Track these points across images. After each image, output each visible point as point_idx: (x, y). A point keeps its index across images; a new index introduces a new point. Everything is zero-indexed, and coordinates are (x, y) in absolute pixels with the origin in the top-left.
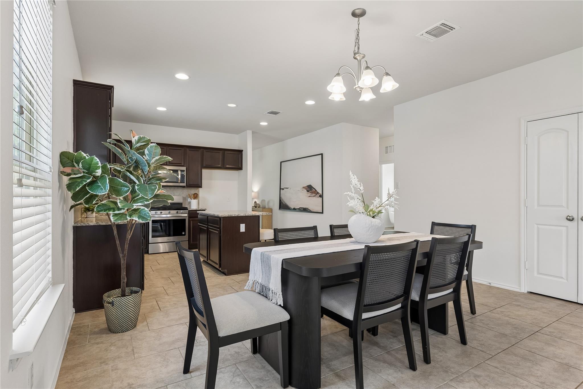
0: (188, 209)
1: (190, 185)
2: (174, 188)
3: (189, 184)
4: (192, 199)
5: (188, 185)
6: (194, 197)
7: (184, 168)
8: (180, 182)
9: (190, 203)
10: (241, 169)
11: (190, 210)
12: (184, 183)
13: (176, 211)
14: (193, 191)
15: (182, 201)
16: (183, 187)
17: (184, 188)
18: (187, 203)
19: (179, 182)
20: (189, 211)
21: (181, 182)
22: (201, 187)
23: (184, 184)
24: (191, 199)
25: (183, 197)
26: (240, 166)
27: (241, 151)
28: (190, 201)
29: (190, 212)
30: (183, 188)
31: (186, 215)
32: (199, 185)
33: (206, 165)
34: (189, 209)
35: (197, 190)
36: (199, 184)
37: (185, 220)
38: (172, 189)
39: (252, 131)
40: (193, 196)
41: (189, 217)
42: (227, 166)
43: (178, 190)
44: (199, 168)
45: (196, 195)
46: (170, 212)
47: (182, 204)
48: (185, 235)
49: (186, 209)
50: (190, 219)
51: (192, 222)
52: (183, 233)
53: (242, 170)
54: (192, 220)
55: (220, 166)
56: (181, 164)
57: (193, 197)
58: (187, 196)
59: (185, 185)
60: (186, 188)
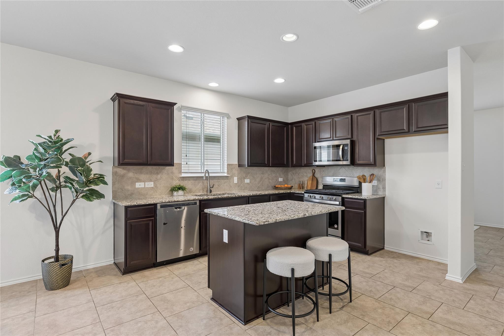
7: (348, 142)
8: (342, 160)
12: (348, 160)
13: (329, 196)
15: (358, 185)
21: (344, 160)
22: (374, 165)
23: (348, 163)
31: (338, 203)
33: (382, 132)
34: (343, 196)
44: (371, 137)
48: (337, 229)
52: (336, 226)
59: (350, 164)
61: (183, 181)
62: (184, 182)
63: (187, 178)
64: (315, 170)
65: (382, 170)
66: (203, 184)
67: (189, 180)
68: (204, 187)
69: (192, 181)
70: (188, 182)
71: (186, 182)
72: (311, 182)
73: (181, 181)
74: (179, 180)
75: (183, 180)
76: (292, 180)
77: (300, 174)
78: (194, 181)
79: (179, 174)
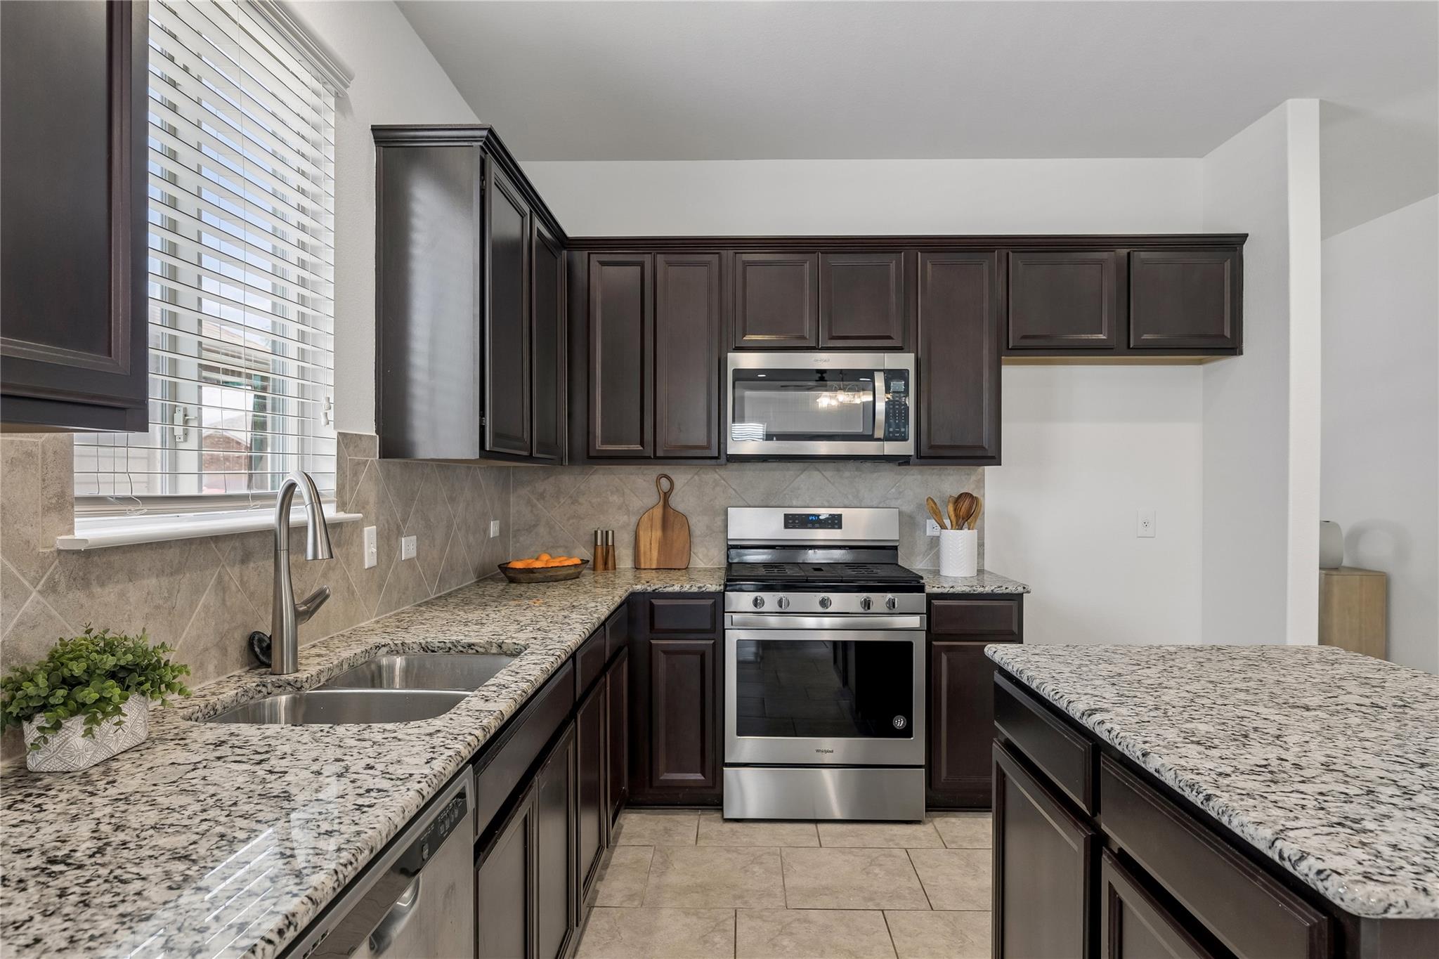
0: (920, 589)
1: (932, 453)
2: (858, 469)
3: (932, 447)
4: (947, 522)
5: (925, 450)
6: (957, 516)
7: (905, 361)
8: (881, 436)
9: (935, 542)
10: (1231, 346)
11: (936, 590)
12: (905, 439)
13: (864, 596)
14: (950, 482)
15: (897, 538)
16: (902, 461)
17: (907, 467)
18: (921, 545)
19: (879, 433)
20: (931, 597)
21: (887, 438)
22: (994, 459)
23: (906, 448)
24: (943, 527)
25: (900, 513)
26: (1227, 333)
27: (1231, 245)
28: (937, 534)
29: (936, 602)
30: (900, 465)
31: (914, 621)
32: (982, 448)
33: (1025, 337)
34: (928, 589)
35: (973, 478)
36: (986, 444)
37: (908, 646)
38: (847, 474)
39: (1321, 102)
40: (951, 508)
41: (931, 633)
42: (1145, 337)
43: (876, 475)
44: (986, 352)
45: (967, 502)
46: (824, 603)
47: (895, 548)
48: (907, 732)
49: (913, 585)
50: (935, 643)
51: (944, 658)
52: (900, 723)
53: (1241, 353)
54: (949, 649)
55: (1102, 337)
56: (889, 338)
57: (952, 513)
58: (920, 506)
59: (911, 452)
60: (915, 465)
61: (80, 595)
62: (91, 596)
63: (116, 559)
64: (673, 477)
65: (972, 480)
66: (224, 600)
67: (132, 575)
68: (226, 626)
69: (154, 581)
70: (122, 595)
71: (109, 594)
72: (658, 533)
73: (69, 588)
74: (52, 588)
75: (85, 584)
76: (531, 528)
77: (581, 500)
78: (165, 581)
79: (54, 517)
